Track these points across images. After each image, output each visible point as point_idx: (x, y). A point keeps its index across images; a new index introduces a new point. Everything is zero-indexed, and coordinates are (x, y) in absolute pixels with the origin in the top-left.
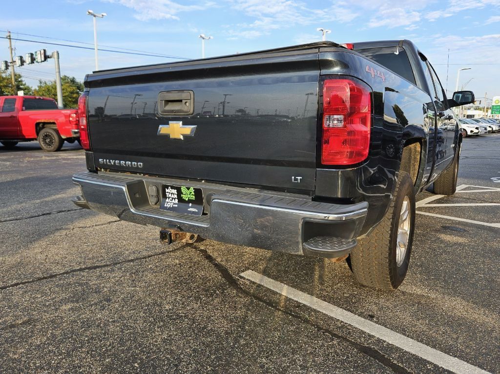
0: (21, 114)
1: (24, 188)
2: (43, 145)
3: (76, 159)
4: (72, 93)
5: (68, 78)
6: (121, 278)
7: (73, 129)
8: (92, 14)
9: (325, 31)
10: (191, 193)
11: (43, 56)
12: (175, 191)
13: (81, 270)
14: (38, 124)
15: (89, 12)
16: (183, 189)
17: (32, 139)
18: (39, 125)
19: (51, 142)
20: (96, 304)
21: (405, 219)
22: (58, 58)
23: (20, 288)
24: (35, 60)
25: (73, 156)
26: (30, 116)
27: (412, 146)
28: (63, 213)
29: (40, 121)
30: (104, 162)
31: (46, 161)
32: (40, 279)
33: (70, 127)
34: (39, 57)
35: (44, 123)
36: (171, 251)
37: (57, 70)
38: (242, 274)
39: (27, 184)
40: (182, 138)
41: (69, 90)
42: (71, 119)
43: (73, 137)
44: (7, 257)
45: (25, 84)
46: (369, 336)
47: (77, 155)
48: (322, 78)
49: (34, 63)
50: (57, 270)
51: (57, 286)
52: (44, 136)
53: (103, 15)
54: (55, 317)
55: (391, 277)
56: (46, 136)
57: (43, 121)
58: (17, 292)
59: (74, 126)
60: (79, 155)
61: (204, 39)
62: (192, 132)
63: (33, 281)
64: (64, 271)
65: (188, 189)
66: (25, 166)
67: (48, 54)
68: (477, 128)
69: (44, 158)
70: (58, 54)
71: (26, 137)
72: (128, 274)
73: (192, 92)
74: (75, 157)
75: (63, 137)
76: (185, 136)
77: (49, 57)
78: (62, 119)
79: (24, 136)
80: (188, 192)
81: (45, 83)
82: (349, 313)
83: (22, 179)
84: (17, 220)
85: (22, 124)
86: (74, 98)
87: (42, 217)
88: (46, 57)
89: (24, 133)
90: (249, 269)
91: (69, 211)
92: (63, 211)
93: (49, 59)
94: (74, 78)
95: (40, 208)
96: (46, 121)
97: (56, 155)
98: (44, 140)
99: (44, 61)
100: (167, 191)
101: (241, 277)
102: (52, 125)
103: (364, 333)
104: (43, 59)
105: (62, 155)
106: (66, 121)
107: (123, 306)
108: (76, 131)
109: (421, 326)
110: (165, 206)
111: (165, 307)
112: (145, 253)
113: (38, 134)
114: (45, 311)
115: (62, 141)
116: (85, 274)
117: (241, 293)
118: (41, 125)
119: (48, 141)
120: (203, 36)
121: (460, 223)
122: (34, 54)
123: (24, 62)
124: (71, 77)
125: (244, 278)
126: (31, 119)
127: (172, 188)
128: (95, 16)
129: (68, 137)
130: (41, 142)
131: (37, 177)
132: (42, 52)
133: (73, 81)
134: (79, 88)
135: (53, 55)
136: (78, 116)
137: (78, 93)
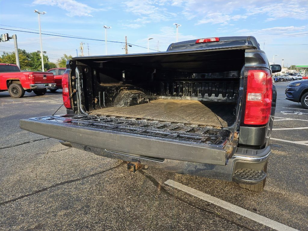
1: (7, 124)
2: (12, 94)
3: (34, 103)
4: (24, 60)
5: (21, 50)
6: (90, 189)
7: (31, 84)
8: (37, 12)
9: (178, 25)
11: (6, 38)
13: (62, 184)
15: (36, 11)
17: (5, 90)
18: (9, 82)
19: (17, 92)
20: (80, 210)
22: (16, 39)
23: (25, 200)
24: (1, 40)
25: (32, 101)
26: (3, 76)
28: (37, 142)
29: (10, 79)
31: (15, 104)
32: (37, 192)
33: (29, 83)
34: (4, 38)
36: (115, 167)
37: (16, 46)
38: (166, 183)
39: (8, 121)
41: (22, 58)
42: (29, 78)
43: (31, 89)
44: (10, 176)
46: (259, 224)
47: (34, 100)
48: (246, 69)
50: (46, 184)
51: (51, 197)
52: (12, 89)
53: (44, 13)
54: (56, 221)
56: (14, 88)
57: (11, 79)
58: (24, 202)
59: (31, 82)
60: (36, 100)
61: (106, 28)
63: (33, 194)
64: (51, 185)
66: (4, 108)
67: (10, 36)
69: (13, 103)
70: (16, 36)
71: (1, 89)
72: (94, 185)
74: (34, 102)
75: (25, 89)
77: (10, 38)
78: (24, 78)
81: (7, 54)
82: (241, 208)
83: (4, 118)
84: (8, 147)
86: (25, 63)
87: (24, 145)
88: (9, 38)
90: (168, 179)
91: (40, 140)
92: (37, 140)
93: (10, 39)
95: (21, 138)
96: (13, 79)
97: (21, 100)
98: (12, 91)
99: (7, 41)
101: (166, 185)
102: (17, 82)
103: (256, 222)
104: (6, 39)
105: (25, 100)
106: (26, 79)
107: (99, 210)
108: (33, 85)
109: (286, 215)
111: (126, 210)
112: (100, 170)
113: (8, 87)
114: (48, 217)
115: (24, 91)
116: (66, 186)
117: (170, 197)
119: (15, 91)
120: (106, 26)
124: (23, 50)
125: (168, 186)
126: (4, 78)
128: (39, 13)
129: (28, 89)
130: (10, 92)
131: (13, 116)
132: (6, 35)
133: (24, 52)
134: (28, 56)
135: (13, 37)
136: (34, 76)
137: (27, 60)
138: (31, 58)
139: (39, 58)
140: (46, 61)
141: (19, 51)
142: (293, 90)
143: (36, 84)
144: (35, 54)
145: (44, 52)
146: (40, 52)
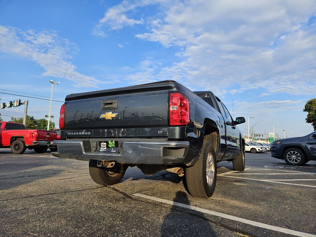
0: (4, 132)
1: (6, 167)
2: (13, 150)
5: (29, 117)
7: (34, 141)
10: (113, 143)
11: (18, 103)
12: (105, 144)
14: (12, 138)
15: (50, 81)
16: (110, 142)
17: (7, 147)
19: (18, 148)
20: (58, 204)
21: (212, 165)
22: (28, 105)
24: (13, 105)
26: (8, 133)
27: (213, 133)
29: (14, 136)
30: (70, 134)
33: (32, 140)
34: (16, 104)
35: (17, 137)
40: (111, 119)
41: (29, 123)
42: (33, 135)
43: (33, 146)
45: (2, 120)
48: (170, 92)
49: (12, 107)
52: (15, 145)
53: (58, 83)
55: (206, 192)
56: (16, 144)
59: (35, 138)
62: (116, 116)
64: (38, 195)
65: (112, 142)
66: (4, 159)
67: (21, 102)
68: (261, 148)
70: (28, 102)
71: (4, 145)
72: (73, 195)
73: (117, 100)
74: (33, 156)
75: (27, 145)
76: (112, 118)
77: (21, 104)
78: (28, 135)
79: (2, 145)
80: (112, 143)
81: (15, 119)
85: (3, 137)
87: (19, 178)
88: (20, 104)
89: (3, 143)
90: (137, 193)
94: (33, 117)
95: (17, 175)
98: (15, 147)
99: (18, 106)
100: (101, 144)
102: (21, 139)
104: (18, 105)
106: (30, 136)
108: (36, 142)
110: (100, 151)
113: (11, 143)
114: (32, 206)
115: (25, 148)
117: (133, 200)
118: (14, 138)
121: (244, 179)
122: (13, 102)
123: (6, 106)
125: (135, 196)
126: (9, 135)
127: (104, 142)
128: (53, 83)
129: (30, 145)
130: (12, 148)
132: (18, 101)
133: (32, 119)
134: (35, 122)
135: (24, 102)
136: (38, 133)
137: (34, 125)
138: (38, 124)
139: (46, 124)
140: (52, 127)
141: (27, 117)
142: (275, 148)
143: (38, 140)
144: (43, 121)
145: (52, 116)
146: (48, 117)
